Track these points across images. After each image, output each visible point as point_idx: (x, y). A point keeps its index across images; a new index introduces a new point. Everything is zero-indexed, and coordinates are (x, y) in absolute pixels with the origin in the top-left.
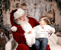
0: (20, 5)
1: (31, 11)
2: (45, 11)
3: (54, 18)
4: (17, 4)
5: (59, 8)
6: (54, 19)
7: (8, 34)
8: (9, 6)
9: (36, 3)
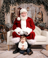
0: (17, 9)
2: (35, 13)
3: (42, 18)
4: (15, 8)
5: (46, 10)
8: (9, 10)
9: (29, 7)
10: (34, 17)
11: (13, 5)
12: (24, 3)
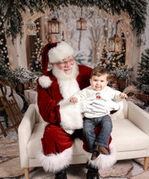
0: (46, 23)
1: (69, 36)
2: (102, 37)
4: (38, 20)
5: (136, 30)
6: (124, 56)
7: (20, 89)
8: (20, 25)
10: (100, 49)
11: (34, 9)
12: (69, 5)
